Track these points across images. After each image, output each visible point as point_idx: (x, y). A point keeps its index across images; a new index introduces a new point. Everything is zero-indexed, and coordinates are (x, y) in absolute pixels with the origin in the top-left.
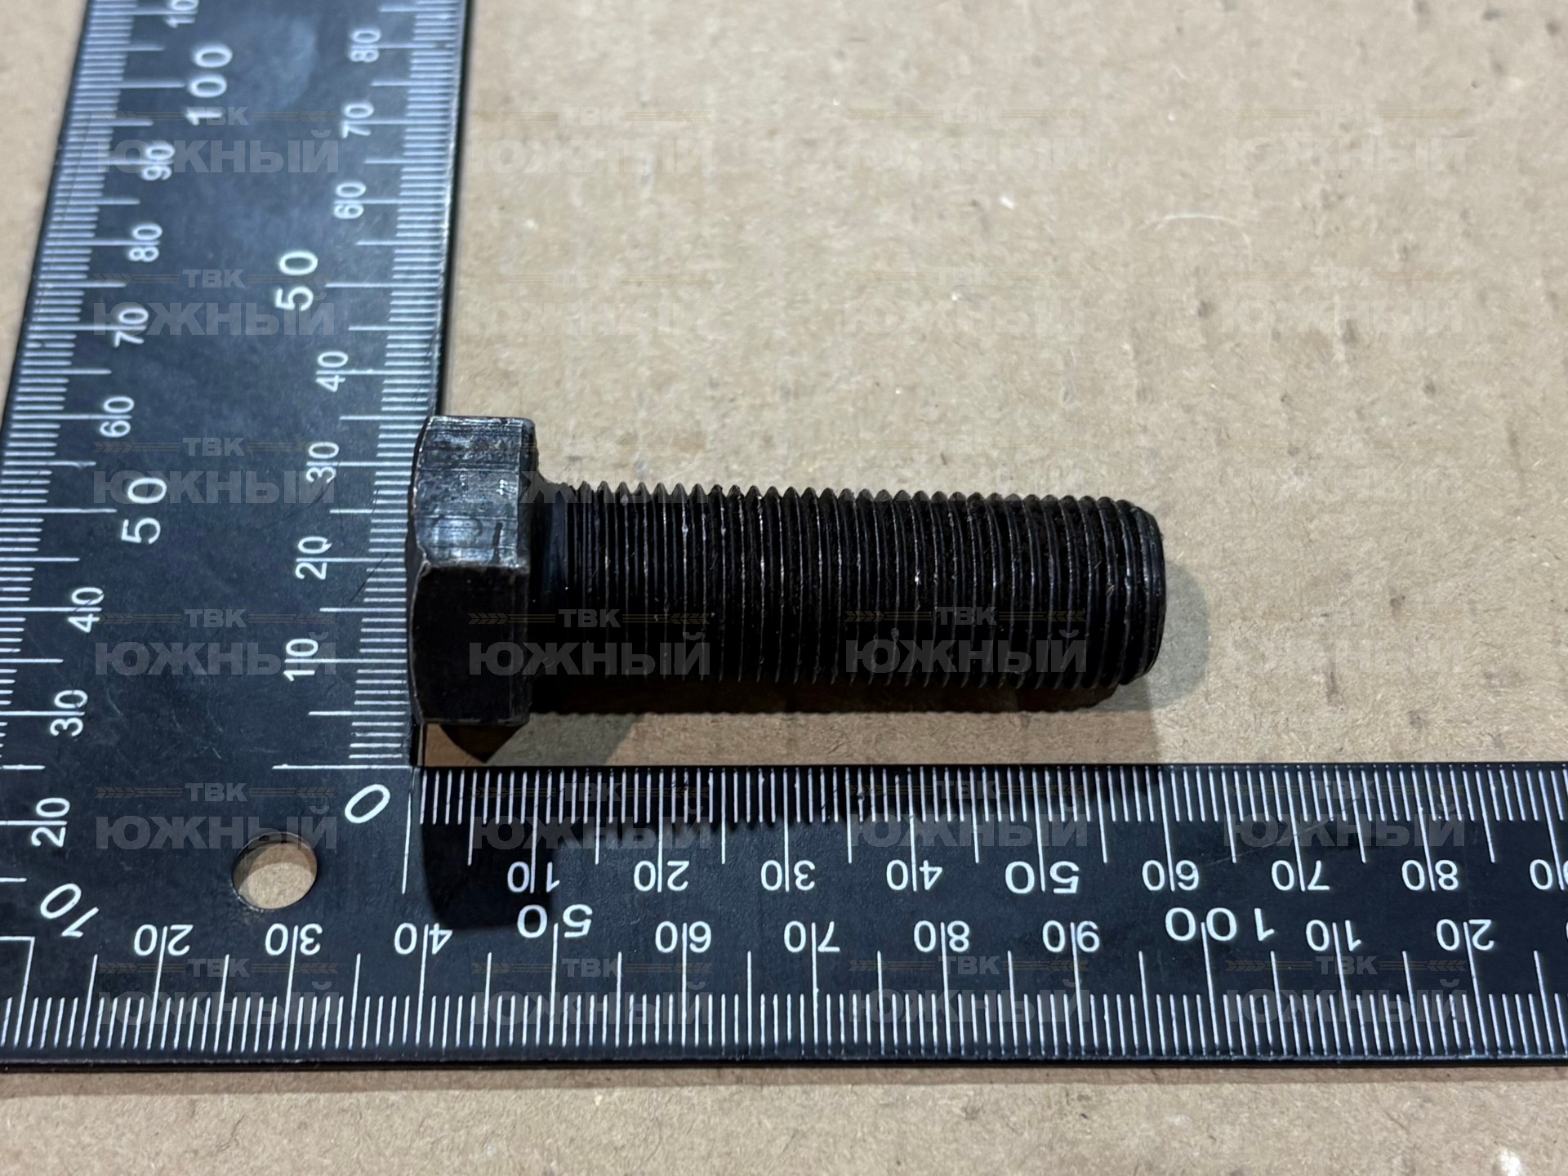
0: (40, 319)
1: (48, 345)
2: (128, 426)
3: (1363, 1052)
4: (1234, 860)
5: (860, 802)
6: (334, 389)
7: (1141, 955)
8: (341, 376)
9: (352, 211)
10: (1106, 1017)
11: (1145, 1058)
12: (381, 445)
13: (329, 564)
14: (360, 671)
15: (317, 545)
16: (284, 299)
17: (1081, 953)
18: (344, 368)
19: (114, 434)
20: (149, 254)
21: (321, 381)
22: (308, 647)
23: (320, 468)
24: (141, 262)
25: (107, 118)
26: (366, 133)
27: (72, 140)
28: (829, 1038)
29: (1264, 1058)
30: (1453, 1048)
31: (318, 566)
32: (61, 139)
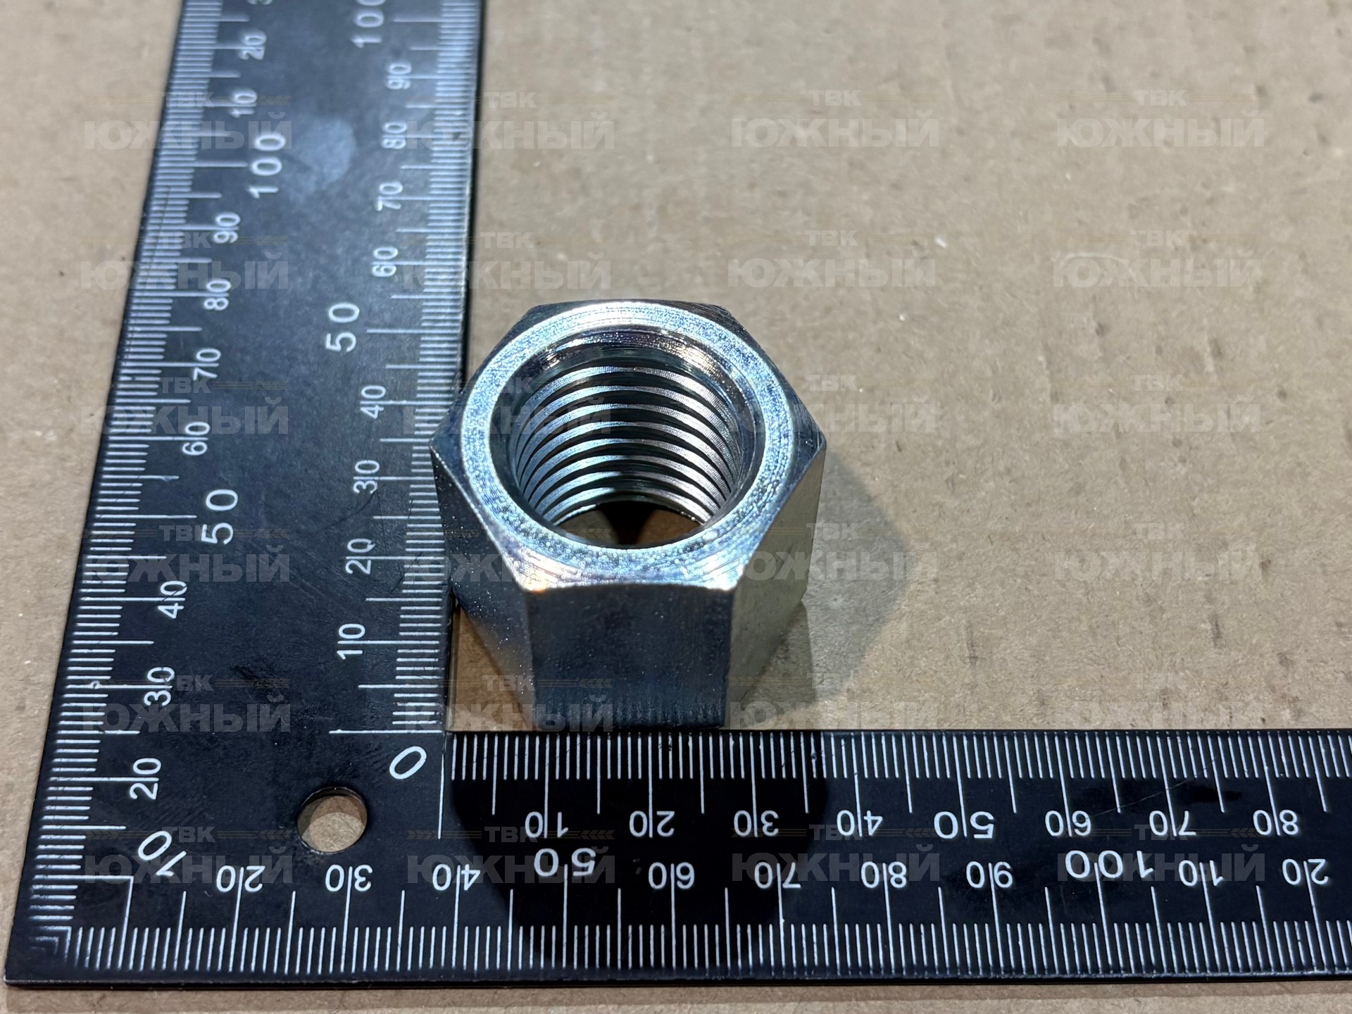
0: (131, 357)
1: (138, 379)
2: (205, 447)
3: (1227, 971)
4: (1119, 811)
5: (813, 761)
6: (375, 416)
7: (1046, 889)
8: (380, 406)
9: (387, 270)
10: (1020, 943)
11: (1053, 976)
12: (414, 463)
13: (373, 561)
14: (400, 651)
15: (363, 546)
16: (333, 342)
17: (998, 889)
18: (382, 399)
19: (194, 453)
20: (220, 304)
21: (364, 410)
22: (356, 631)
23: (364, 481)
24: (213, 310)
25: (183, 193)
26: (398, 207)
27: (155, 208)
28: (794, 962)
29: (1148, 976)
30: (1299, 966)
31: (364, 563)
32: (146, 207)
